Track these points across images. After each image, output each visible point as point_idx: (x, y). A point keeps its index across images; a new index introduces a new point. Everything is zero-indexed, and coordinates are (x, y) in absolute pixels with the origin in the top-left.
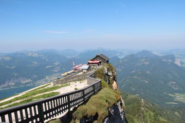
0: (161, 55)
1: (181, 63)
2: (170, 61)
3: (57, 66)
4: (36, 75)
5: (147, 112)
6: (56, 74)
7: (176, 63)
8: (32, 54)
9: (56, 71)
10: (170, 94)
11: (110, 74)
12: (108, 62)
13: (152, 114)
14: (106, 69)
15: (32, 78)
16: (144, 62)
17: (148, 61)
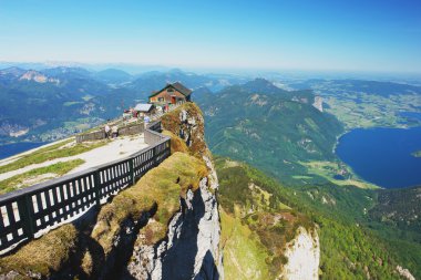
0: (289, 90)
1: (325, 105)
2: (305, 101)
3: (87, 103)
4: (43, 120)
5: (258, 192)
6: (87, 119)
7: (315, 105)
8: (33, 75)
9: (86, 112)
10: (299, 162)
11: (192, 121)
12: (188, 98)
13: (267, 196)
14: (185, 112)
15: (35, 127)
16: (257, 100)
17: (265, 100)
